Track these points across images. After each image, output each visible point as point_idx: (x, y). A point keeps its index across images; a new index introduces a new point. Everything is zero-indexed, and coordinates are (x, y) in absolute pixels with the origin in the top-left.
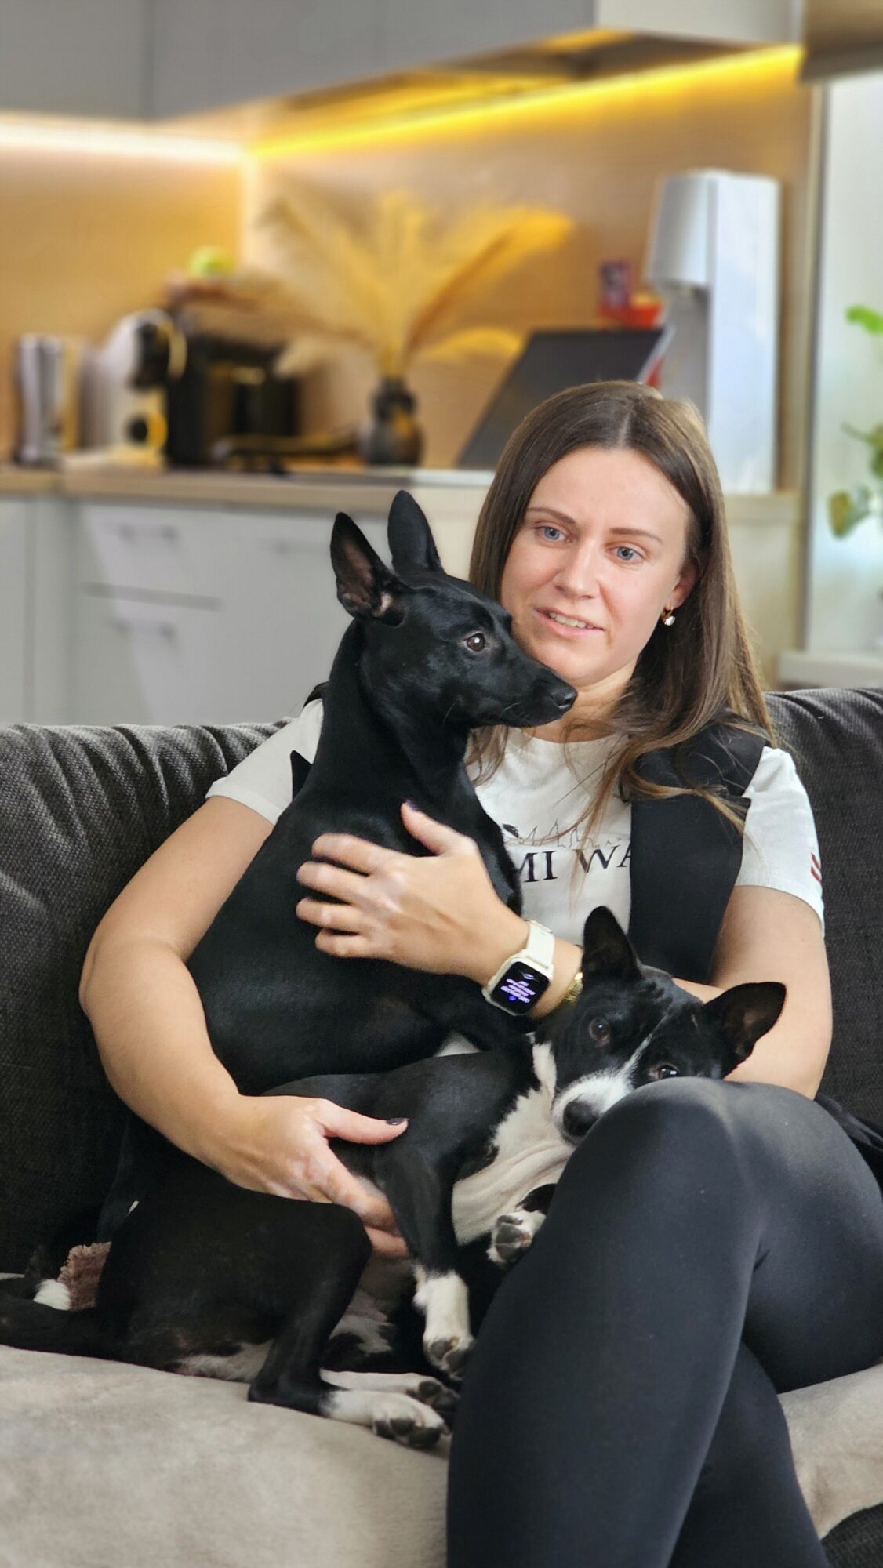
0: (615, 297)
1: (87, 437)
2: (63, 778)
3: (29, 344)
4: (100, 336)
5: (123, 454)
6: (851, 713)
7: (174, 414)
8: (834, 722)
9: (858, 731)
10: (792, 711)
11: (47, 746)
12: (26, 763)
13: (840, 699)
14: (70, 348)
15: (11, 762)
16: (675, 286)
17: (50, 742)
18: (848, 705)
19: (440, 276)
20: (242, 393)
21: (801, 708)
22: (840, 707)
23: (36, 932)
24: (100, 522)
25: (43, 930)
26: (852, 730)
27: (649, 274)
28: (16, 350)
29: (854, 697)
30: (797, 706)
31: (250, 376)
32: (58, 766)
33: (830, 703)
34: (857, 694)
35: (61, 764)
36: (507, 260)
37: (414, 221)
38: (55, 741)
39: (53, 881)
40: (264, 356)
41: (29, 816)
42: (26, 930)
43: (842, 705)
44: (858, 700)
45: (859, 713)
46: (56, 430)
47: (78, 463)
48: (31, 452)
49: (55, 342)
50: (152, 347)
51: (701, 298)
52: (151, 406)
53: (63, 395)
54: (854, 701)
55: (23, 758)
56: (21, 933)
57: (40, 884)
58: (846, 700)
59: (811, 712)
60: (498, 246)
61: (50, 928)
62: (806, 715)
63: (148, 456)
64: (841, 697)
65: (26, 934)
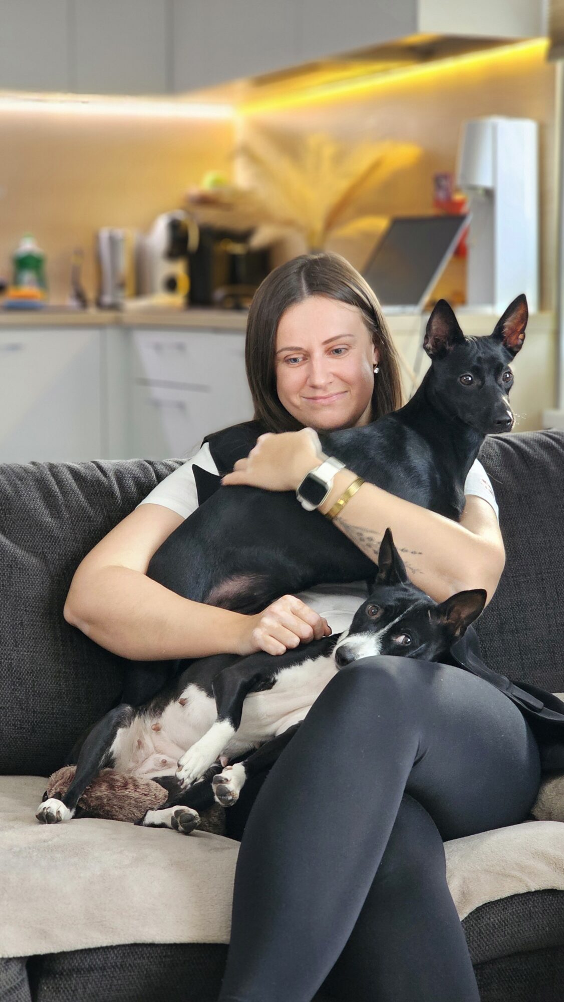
0: (442, 195)
1: (140, 289)
2: (56, 487)
3: (104, 234)
4: (147, 227)
5: (161, 299)
6: (537, 447)
7: (193, 273)
8: (526, 452)
9: (541, 457)
10: (500, 446)
11: (47, 470)
12: (34, 480)
13: (531, 438)
14: (129, 235)
15: (25, 480)
16: (473, 188)
17: (49, 468)
18: (535, 442)
19: (342, 185)
20: (233, 259)
21: (506, 444)
22: (530, 443)
23: (40, 576)
24: (144, 341)
25: (44, 574)
26: (537, 457)
27: (459, 181)
28: (97, 238)
29: (540, 437)
30: (504, 443)
31: (237, 249)
32: (53, 480)
33: (524, 441)
34: (542, 435)
35: (55, 479)
36: (382, 174)
37: (328, 151)
38: (52, 467)
39: (49, 546)
40: (244, 237)
41: (35, 509)
42: (35, 575)
43: (532, 442)
44: (542, 439)
45: (541, 447)
46: (121, 285)
47: (133, 305)
48: (107, 299)
49: (119, 233)
50: (177, 232)
51: (489, 194)
52: (179, 269)
53: (125, 264)
54: (539, 440)
55: (32, 478)
56: (31, 577)
57: (41, 548)
58: (535, 439)
59: (512, 447)
60: (376, 166)
61: (48, 572)
62: (508, 449)
63: (178, 299)
64: (532, 437)
65: (34, 577)
